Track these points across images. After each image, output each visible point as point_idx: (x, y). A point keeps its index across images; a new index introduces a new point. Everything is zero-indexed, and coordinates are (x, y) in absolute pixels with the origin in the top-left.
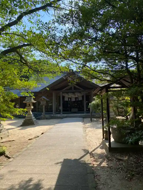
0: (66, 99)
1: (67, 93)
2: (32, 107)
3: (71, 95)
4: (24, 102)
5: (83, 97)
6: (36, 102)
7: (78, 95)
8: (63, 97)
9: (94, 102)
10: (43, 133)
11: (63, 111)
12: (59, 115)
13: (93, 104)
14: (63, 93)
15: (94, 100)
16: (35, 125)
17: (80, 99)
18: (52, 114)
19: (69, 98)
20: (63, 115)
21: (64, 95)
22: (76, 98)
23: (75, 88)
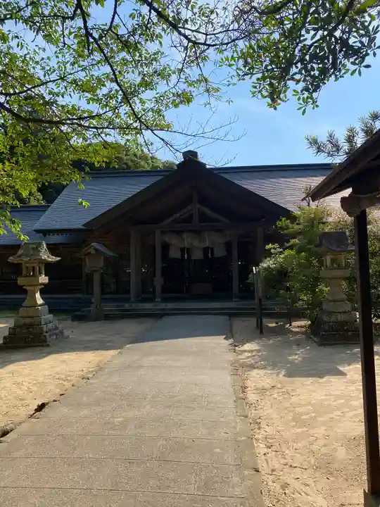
0: (174, 254)
1: (179, 233)
2: (44, 279)
3: (188, 240)
4: (11, 259)
5: (228, 246)
6: (59, 259)
7: (214, 242)
8: (166, 247)
9: (267, 263)
10: (41, 407)
11: (164, 290)
12: (148, 306)
13: (266, 269)
14: (163, 233)
15: (268, 254)
16: (48, 345)
17: (220, 252)
18: (127, 300)
19: (182, 250)
20: (163, 306)
21: (167, 238)
22: (205, 250)
23: (203, 218)
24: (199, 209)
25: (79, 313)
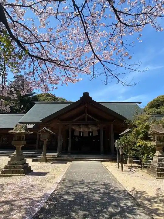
0: (76, 134)
1: (79, 125)
3: (83, 129)
6: (32, 133)
7: (93, 129)
8: (73, 131)
14: (73, 125)
17: (95, 134)
21: (74, 127)
22: (89, 133)
23: (89, 119)
24: (87, 116)
25: (36, 158)
